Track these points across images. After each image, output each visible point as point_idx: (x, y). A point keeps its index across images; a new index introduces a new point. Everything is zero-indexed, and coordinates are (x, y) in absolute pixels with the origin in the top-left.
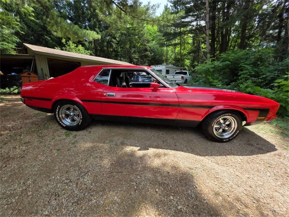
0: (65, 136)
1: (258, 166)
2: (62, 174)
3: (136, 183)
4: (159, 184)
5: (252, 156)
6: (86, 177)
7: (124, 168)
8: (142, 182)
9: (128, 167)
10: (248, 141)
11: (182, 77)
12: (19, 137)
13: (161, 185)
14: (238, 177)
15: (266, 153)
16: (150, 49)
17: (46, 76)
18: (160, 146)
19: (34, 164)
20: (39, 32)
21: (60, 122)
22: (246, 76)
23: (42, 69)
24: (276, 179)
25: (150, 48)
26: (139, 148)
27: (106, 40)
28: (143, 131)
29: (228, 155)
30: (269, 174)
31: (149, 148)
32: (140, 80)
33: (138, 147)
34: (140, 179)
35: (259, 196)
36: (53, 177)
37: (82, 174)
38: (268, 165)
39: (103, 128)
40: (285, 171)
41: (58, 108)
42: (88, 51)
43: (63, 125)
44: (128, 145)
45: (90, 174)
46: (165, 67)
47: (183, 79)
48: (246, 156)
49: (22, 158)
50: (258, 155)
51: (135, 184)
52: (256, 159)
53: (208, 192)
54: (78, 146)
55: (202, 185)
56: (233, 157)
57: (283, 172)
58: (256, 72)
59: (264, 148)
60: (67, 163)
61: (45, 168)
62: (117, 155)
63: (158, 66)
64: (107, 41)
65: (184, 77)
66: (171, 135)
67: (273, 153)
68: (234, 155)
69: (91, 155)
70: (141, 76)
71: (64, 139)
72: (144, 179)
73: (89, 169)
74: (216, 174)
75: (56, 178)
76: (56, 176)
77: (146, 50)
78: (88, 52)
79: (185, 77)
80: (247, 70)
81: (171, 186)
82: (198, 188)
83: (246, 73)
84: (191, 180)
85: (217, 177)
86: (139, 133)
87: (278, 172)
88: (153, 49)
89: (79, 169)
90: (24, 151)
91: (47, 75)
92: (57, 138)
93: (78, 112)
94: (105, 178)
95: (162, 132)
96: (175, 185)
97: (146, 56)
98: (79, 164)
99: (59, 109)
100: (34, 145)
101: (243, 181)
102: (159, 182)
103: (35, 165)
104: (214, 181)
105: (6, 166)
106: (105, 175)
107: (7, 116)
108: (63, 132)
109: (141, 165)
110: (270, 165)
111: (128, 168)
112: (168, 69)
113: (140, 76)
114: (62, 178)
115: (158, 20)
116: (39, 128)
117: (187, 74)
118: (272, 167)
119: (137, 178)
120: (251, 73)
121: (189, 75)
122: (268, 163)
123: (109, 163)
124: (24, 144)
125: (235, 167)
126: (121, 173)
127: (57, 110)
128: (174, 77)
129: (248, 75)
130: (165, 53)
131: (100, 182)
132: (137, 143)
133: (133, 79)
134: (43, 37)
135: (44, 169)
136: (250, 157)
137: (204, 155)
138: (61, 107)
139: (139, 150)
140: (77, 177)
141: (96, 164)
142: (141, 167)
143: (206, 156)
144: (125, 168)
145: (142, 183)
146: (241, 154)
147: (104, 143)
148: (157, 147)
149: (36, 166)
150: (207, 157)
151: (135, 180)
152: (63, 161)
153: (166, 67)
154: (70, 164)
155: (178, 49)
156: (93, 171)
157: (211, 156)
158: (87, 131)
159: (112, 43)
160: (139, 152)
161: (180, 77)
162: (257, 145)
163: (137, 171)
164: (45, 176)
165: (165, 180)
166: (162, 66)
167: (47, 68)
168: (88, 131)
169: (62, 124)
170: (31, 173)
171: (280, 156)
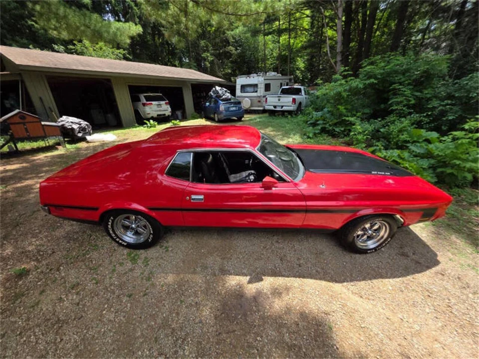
0: (130, 263)
1: (414, 296)
2: (150, 346)
3: (258, 350)
4: (288, 346)
5: (406, 278)
6: (186, 347)
7: (235, 322)
8: (264, 346)
9: (241, 320)
10: (401, 248)
11: (294, 100)
12: (58, 273)
13: (292, 350)
14: (389, 322)
15: (425, 271)
16: (234, 41)
17: (52, 111)
18: (278, 269)
19: (103, 330)
20: (13, 11)
21: (118, 240)
22: (401, 108)
23: (41, 98)
24: (437, 318)
25: (234, 38)
26: (248, 278)
27: (150, 23)
28: (247, 239)
29: (375, 278)
30: (427, 310)
31: (263, 277)
32: (222, 107)
33: (247, 276)
34: (261, 341)
35: (417, 354)
36: (140, 353)
37: (179, 341)
38: (427, 293)
39: (184, 237)
40: (449, 303)
41: (110, 221)
42: (118, 51)
43: (123, 243)
44: (231, 274)
45: (189, 340)
46: (263, 79)
47: (295, 104)
48: (398, 278)
49: (80, 319)
50: (414, 276)
51: (256, 352)
52: (411, 284)
53: (353, 355)
54: (157, 283)
55: (345, 343)
56: (381, 282)
57: (446, 306)
58: (416, 98)
59: (422, 261)
60: (150, 322)
61: (122, 336)
62: (220, 298)
63: (252, 78)
64: (151, 25)
65: (296, 100)
66: (290, 242)
67: (434, 269)
68: (382, 277)
69: (181, 302)
70: (223, 100)
71: (131, 270)
72: (266, 341)
73: (187, 329)
74: (361, 320)
75: (145, 355)
76: (144, 351)
77: (227, 42)
78: (119, 53)
79: (298, 99)
80: (403, 95)
81: (304, 350)
82: (340, 350)
83: (401, 102)
84: (329, 336)
85: (362, 326)
86: (243, 245)
87: (439, 305)
88: (238, 40)
89: (172, 333)
90: (78, 304)
91: (53, 109)
92: (120, 269)
93: (144, 222)
94: (212, 345)
95: (275, 238)
96: (309, 347)
97: (228, 55)
98: (170, 323)
99: (113, 221)
100: (89, 290)
101: (395, 328)
102: (287, 344)
103: (105, 331)
104: (359, 334)
105: (62, 340)
106: (211, 340)
107: (18, 225)
108: (124, 255)
109: (258, 314)
110: (429, 294)
111: (241, 322)
112: (268, 82)
113: (221, 100)
114: (153, 352)
115: (256, 12)
116: (83, 248)
117: (301, 92)
118: (432, 297)
119: (257, 340)
120: (410, 101)
121: (305, 94)
122: (427, 291)
123: (212, 315)
124: (73, 288)
125: (383, 300)
126: (232, 332)
127: (110, 223)
128: (279, 100)
129: (404, 106)
130: (261, 47)
131: (208, 353)
132: (243, 267)
133: (209, 105)
134: (23, 22)
135: (120, 337)
136: (404, 279)
137: (342, 280)
138: (115, 218)
139: (250, 282)
140: (173, 348)
141: (194, 320)
142: (258, 317)
143: (344, 282)
144: (237, 323)
145: (265, 349)
146: (392, 274)
147: (194, 272)
148: (275, 274)
149: (106, 333)
150: (345, 284)
151: (254, 343)
152: (143, 317)
153: (265, 80)
154: (155, 323)
155: (284, 38)
156: (193, 333)
157: (351, 281)
158: (161, 247)
159: (162, 29)
160: (250, 285)
161: (291, 99)
162: (414, 254)
163: (255, 326)
164: (126, 351)
165: (295, 340)
166: (257, 77)
167: (50, 97)
168: (164, 248)
169: (120, 241)
170: (105, 348)
171: (443, 275)
